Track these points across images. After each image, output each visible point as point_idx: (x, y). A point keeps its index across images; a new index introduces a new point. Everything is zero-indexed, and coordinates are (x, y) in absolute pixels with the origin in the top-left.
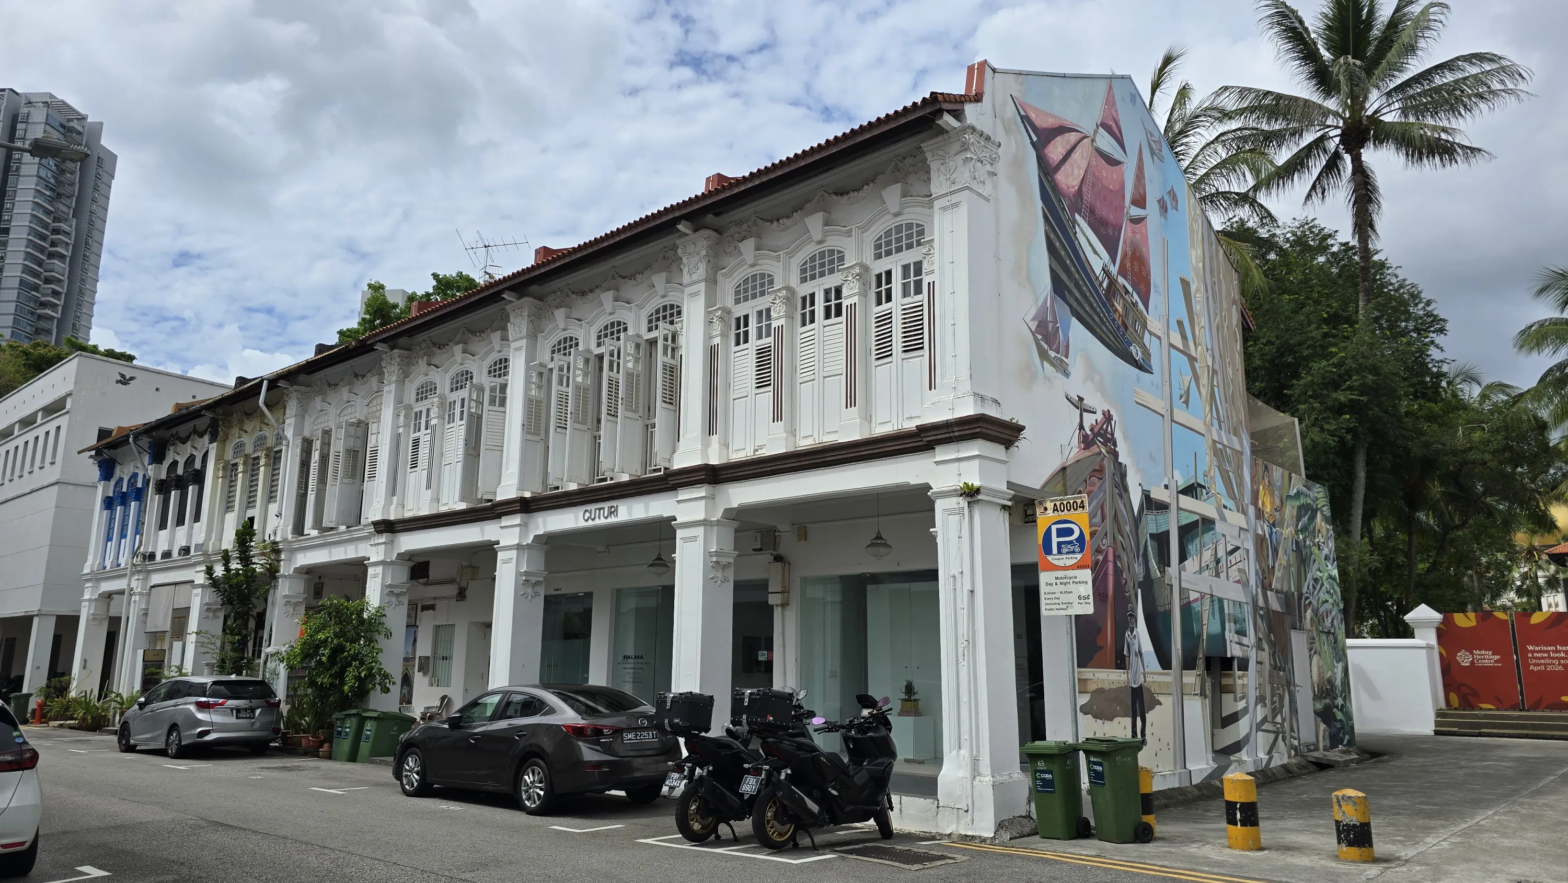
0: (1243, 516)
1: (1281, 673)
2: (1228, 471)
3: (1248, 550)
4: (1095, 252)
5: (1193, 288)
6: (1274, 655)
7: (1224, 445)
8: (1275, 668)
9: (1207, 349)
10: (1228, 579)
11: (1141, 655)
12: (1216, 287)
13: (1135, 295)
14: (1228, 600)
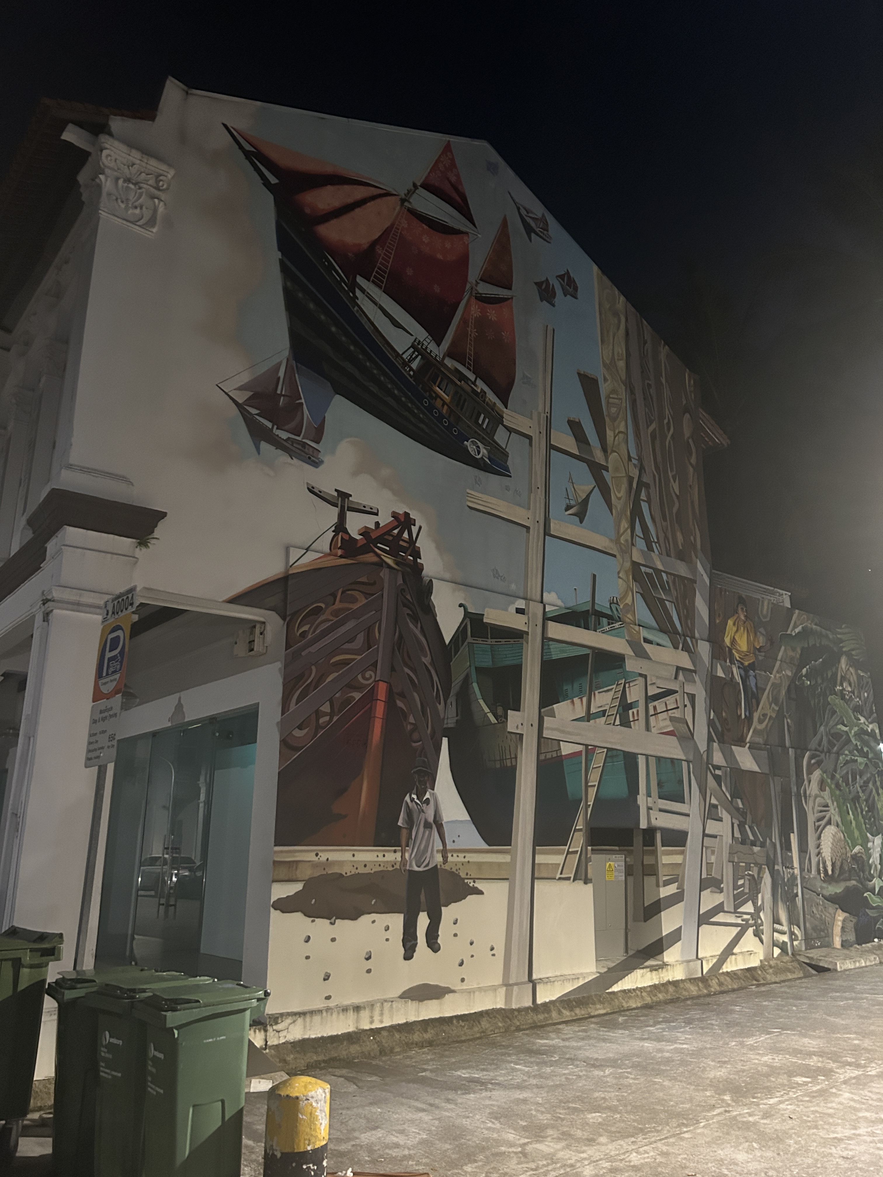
0: (686, 654)
1: (756, 849)
2: (662, 601)
3: (692, 698)
4: (396, 324)
5: (604, 388)
6: (741, 826)
7: (656, 570)
8: (743, 842)
9: (630, 458)
10: (648, 728)
11: (440, 827)
12: (653, 391)
13: (479, 382)
14: (647, 756)
